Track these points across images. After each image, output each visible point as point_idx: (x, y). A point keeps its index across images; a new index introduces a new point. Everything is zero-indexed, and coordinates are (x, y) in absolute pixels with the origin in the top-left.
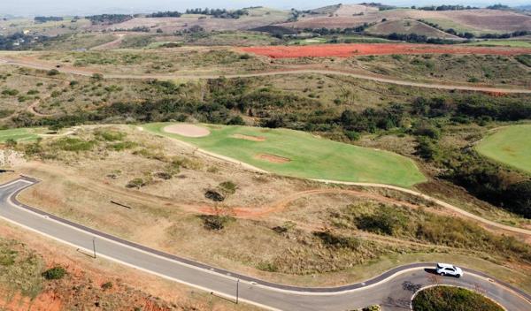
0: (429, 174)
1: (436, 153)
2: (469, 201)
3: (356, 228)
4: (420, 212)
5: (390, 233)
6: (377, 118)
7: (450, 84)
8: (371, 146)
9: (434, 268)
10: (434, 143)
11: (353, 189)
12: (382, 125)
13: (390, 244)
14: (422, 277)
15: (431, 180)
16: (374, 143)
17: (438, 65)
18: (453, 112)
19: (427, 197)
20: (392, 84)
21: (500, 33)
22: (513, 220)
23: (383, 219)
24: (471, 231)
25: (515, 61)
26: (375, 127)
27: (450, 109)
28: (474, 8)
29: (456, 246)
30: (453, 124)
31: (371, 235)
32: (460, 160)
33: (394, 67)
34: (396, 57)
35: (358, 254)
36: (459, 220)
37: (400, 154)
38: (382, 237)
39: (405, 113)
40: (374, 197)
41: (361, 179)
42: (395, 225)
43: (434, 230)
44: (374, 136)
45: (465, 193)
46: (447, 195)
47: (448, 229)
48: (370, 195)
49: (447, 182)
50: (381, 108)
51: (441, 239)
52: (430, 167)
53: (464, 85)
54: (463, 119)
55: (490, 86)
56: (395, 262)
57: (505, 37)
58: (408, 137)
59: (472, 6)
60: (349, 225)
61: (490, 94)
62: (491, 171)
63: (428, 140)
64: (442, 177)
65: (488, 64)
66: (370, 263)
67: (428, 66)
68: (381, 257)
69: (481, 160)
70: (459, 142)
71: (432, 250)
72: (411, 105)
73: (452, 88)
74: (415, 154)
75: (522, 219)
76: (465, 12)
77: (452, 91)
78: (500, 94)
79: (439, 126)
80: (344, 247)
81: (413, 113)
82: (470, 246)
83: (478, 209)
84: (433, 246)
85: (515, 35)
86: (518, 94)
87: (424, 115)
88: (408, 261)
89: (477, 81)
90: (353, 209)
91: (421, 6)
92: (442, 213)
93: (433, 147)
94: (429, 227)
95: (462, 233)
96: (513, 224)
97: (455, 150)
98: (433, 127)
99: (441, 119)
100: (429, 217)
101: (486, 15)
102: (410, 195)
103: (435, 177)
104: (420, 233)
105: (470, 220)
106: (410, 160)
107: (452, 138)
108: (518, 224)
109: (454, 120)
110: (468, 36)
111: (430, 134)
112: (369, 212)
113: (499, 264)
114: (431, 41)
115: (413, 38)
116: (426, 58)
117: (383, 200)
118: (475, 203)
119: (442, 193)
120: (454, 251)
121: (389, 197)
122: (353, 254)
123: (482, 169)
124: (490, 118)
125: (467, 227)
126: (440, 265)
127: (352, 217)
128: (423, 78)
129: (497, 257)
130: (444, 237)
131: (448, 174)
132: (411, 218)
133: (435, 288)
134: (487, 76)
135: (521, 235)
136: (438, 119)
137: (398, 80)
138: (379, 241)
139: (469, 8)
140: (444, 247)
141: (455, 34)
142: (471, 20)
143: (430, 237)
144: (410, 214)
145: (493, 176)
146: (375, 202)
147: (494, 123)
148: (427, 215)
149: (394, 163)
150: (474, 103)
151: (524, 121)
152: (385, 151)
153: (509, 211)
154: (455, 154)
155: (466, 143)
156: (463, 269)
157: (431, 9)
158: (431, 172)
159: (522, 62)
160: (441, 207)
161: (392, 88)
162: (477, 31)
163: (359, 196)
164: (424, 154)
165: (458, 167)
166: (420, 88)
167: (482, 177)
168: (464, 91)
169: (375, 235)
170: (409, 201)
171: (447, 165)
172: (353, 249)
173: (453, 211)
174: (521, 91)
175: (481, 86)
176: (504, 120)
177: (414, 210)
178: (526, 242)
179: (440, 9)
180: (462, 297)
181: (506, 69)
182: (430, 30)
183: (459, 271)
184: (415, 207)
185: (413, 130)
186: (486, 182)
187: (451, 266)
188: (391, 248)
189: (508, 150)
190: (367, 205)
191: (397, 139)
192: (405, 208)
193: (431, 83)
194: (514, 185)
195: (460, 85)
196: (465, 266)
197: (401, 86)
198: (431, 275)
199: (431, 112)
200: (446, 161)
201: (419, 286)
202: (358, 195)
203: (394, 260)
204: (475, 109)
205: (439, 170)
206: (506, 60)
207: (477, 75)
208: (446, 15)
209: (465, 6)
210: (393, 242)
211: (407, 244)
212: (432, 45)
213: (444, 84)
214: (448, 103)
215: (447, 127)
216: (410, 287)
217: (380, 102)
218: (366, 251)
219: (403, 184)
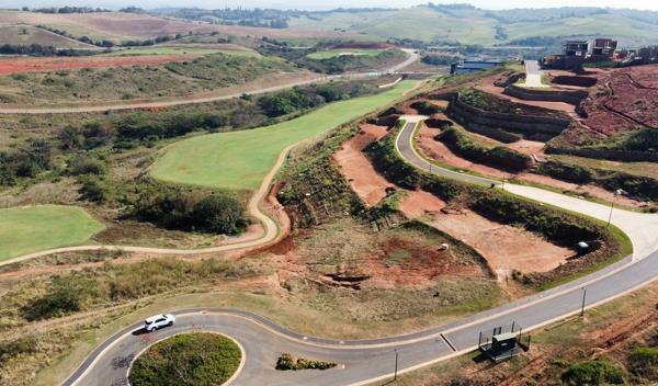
0: (106, 219)
1: (107, 191)
2: (159, 236)
3: (25, 322)
4: (108, 267)
5: (76, 309)
6: (14, 164)
7: (101, 105)
8: (17, 204)
9: (143, 327)
10: (101, 179)
11: (6, 271)
12: (24, 172)
13: (81, 322)
14: (131, 344)
15: (110, 225)
16: (19, 199)
17: (81, 82)
18: (114, 138)
19: (110, 248)
20: (23, 115)
21: (143, 39)
22: (208, 240)
23: (62, 295)
24: (170, 268)
25: (166, 70)
26: (13, 177)
27: (109, 135)
28: (106, 11)
29: (160, 291)
30: (117, 152)
31: (51, 321)
32: (137, 192)
33: (19, 90)
34: (19, 78)
35: (39, 355)
36: (155, 261)
37: (61, 203)
38: (68, 318)
39: (53, 150)
40: (40, 271)
41: (13, 254)
42: (80, 297)
43: (129, 283)
44: (16, 189)
45: (153, 228)
46: (134, 237)
47: (146, 275)
48: (33, 270)
49: (129, 222)
50: (16, 150)
51: (141, 290)
52: (105, 210)
53: (118, 103)
54: (128, 144)
55: (147, 101)
56: (94, 342)
57: (148, 44)
58: (65, 180)
59: (102, 9)
60: (13, 322)
61: (149, 110)
62: (173, 196)
63: (92, 177)
64: (122, 218)
65: (138, 77)
66: (60, 359)
67: (67, 85)
68: (73, 345)
69: (159, 186)
70: (130, 171)
71: (135, 307)
72: (59, 138)
73: (105, 109)
74: (81, 199)
75: (216, 237)
76: (96, 16)
77: (106, 113)
78: (160, 109)
79: (101, 158)
80: (15, 355)
81: (65, 148)
82: (175, 285)
83: (171, 241)
84: (133, 303)
85: (158, 41)
86: (178, 107)
87: (80, 147)
88: (110, 333)
89: (133, 97)
90: (13, 298)
91: (37, 8)
92: (134, 260)
93: (101, 184)
94: (123, 282)
95: (162, 274)
96: (208, 245)
97: (129, 182)
98: (94, 161)
99: (103, 148)
100: (120, 271)
101: (122, 19)
102: (88, 252)
103: (114, 221)
104: (115, 293)
105: (167, 256)
106: (76, 208)
107: (120, 168)
108: (213, 243)
109: (118, 148)
110: (108, 44)
111: (94, 170)
112: (39, 293)
113: (207, 292)
114: (62, 54)
115: (36, 50)
116: (61, 75)
117: (55, 270)
118: (166, 236)
119: (127, 236)
120: (159, 298)
121: (62, 264)
122: (32, 358)
123: (163, 196)
124: (157, 137)
125: (165, 266)
126: (148, 320)
127: (15, 310)
128: (64, 101)
129: (204, 285)
130: (144, 286)
131: (128, 212)
132: (98, 279)
133: (151, 350)
134: (141, 89)
135: (220, 254)
136: (98, 149)
137: (29, 107)
138: (65, 325)
139: (99, 10)
140: (147, 298)
141: (91, 43)
142: (106, 25)
143: (128, 294)
144: (95, 274)
145: (177, 201)
146: (44, 277)
147: (162, 142)
148: (117, 269)
149: (57, 218)
150: (134, 123)
151: (191, 134)
152: (40, 206)
153: (202, 233)
154: (129, 187)
155: (139, 171)
156: (174, 313)
157: (52, 11)
158: (108, 216)
159: (172, 71)
160: (130, 254)
161: (25, 120)
162: (117, 38)
163: (18, 277)
164: (92, 196)
165: (138, 201)
166: (65, 115)
167: (166, 205)
168: (120, 111)
169: (57, 320)
170: (90, 260)
171: (125, 201)
172: (30, 351)
173: (145, 253)
174: (179, 103)
175: (138, 102)
176: (172, 137)
177: (99, 269)
178: (225, 258)
179: (62, 11)
180: (181, 345)
181: (159, 79)
182: (57, 39)
183: (170, 318)
184: (100, 264)
185: (71, 169)
186: (171, 210)
187: (160, 316)
188: (83, 327)
189: (184, 168)
190: (33, 285)
191: (52, 186)
192: (87, 270)
193: (77, 106)
194: (199, 205)
195: (113, 104)
196: (175, 310)
197: (38, 115)
198: (141, 337)
199: (87, 143)
200: (122, 198)
201: (132, 356)
202: (15, 276)
203: (91, 340)
204: (138, 130)
205: (116, 211)
206: (156, 70)
207: (130, 90)
208: (73, 19)
209: (95, 8)
210: (83, 318)
211: (102, 313)
212: (65, 58)
213: (93, 105)
214: (105, 128)
215: (112, 157)
216: (121, 363)
217: (13, 141)
218: (50, 346)
219: (77, 241)
